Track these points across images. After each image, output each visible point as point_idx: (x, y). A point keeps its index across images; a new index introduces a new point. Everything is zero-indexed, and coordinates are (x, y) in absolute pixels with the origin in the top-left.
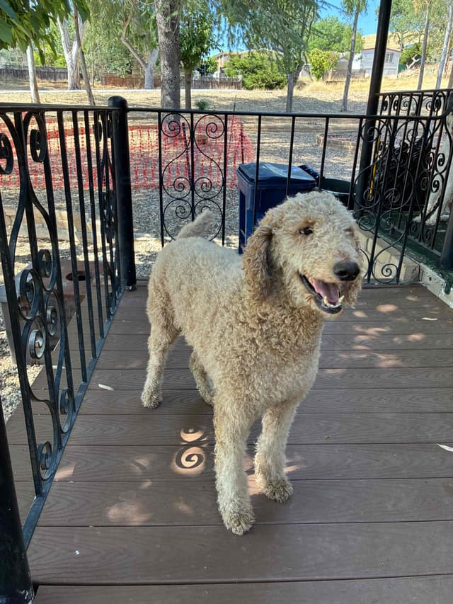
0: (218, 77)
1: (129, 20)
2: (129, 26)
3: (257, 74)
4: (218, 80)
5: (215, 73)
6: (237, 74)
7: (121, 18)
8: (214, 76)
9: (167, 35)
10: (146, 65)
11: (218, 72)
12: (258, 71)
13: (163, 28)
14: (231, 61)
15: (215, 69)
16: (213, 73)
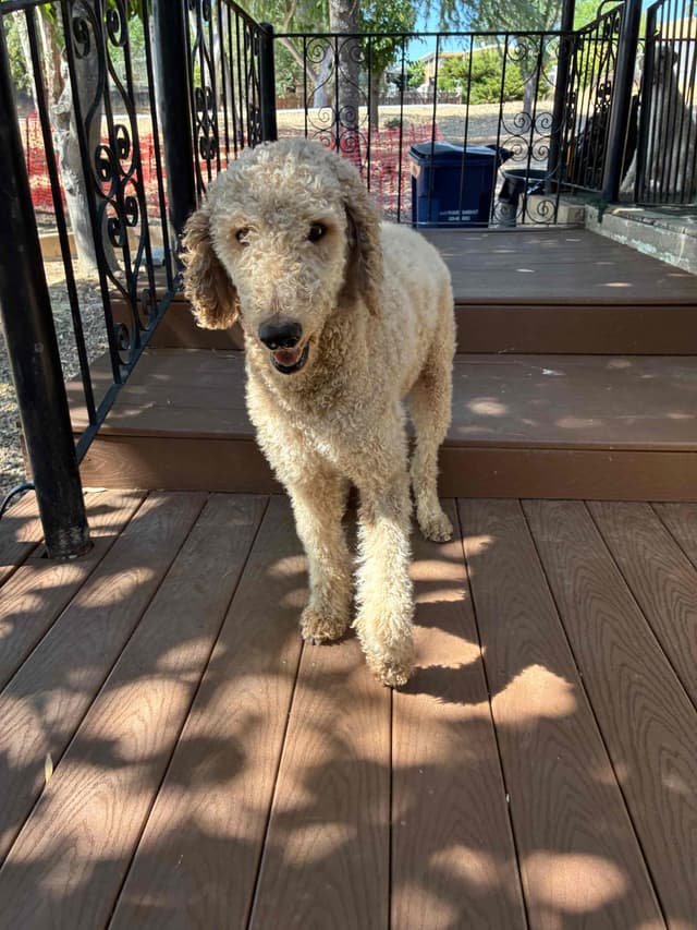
0: (426, 91)
1: (292, 10)
2: (292, 19)
3: (485, 83)
4: (426, 97)
5: (422, 86)
6: (455, 85)
7: (281, 8)
8: (420, 90)
9: (342, 16)
10: (316, 77)
11: (427, 84)
12: (488, 80)
13: (337, 6)
14: (446, 65)
15: (421, 81)
16: (417, 85)
